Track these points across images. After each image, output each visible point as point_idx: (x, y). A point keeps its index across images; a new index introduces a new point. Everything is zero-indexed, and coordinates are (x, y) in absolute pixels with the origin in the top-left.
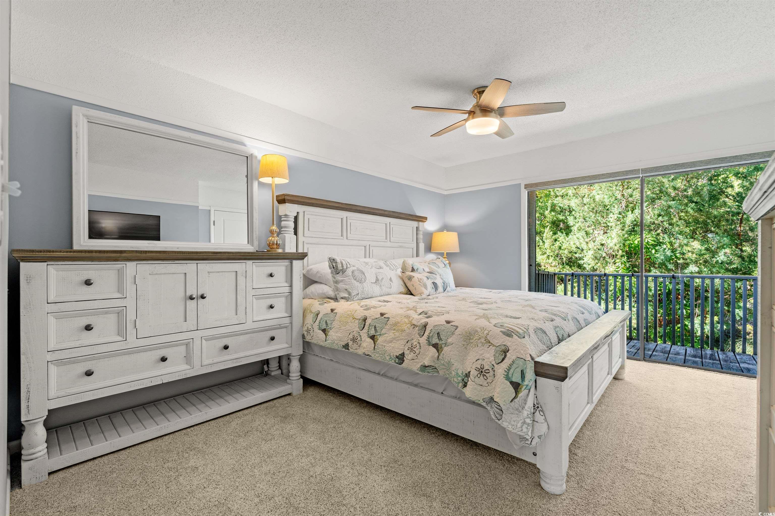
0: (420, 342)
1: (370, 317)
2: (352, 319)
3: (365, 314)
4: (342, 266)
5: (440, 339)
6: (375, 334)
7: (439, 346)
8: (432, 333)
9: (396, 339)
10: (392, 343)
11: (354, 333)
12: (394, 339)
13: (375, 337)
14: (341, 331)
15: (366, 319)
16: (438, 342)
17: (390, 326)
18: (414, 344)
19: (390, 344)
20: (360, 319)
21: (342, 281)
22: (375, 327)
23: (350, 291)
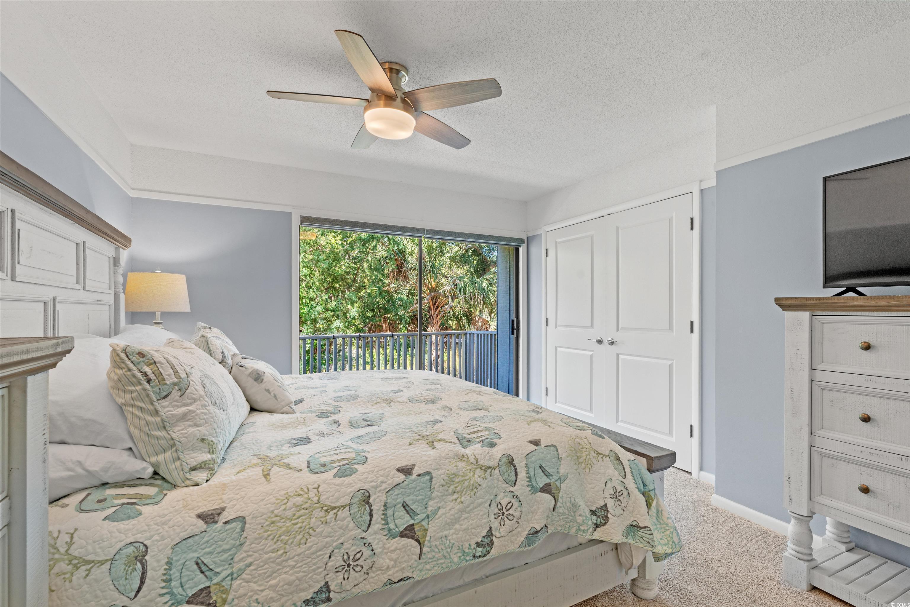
0: (516, 493)
1: (376, 487)
2: (322, 514)
3: (358, 486)
4: (176, 372)
5: (547, 475)
6: (412, 522)
7: (553, 487)
8: (531, 470)
9: (468, 509)
10: (461, 522)
11: (346, 545)
12: (462, 511)
13: (416, 528)
14: (291, 563)
15: (369, 496)
16: (548, 481)
17: (441, 488)
18: (504, 502)
19: (457, 526)
20: (350, 505)
21: (184, 417)
22: (405, 506)
23: (213, 439)
